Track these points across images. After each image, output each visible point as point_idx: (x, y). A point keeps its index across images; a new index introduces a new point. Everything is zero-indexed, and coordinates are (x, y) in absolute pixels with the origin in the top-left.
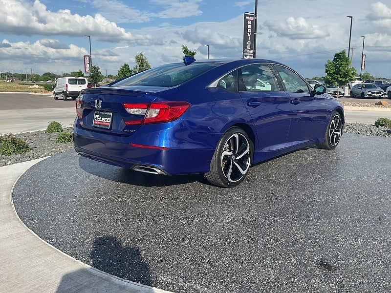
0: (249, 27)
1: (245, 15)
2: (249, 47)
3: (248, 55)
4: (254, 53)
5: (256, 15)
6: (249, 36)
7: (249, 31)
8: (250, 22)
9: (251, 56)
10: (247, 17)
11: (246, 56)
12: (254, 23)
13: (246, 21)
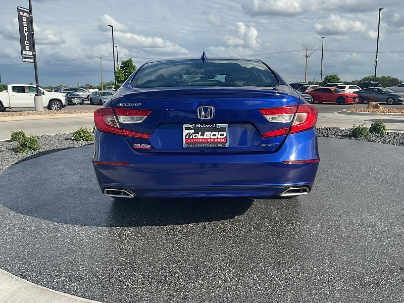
0: (25, 24)
1: (19, 10)
2: (27, 48)
3: (27, 58)
4: (34, 55)
5: (30, 11)
6: (26, 35)
7: (25, 29)
8: (25, 19)
9: (31, 58)
10: (20, 12)
11: (26, 58)
12: (30, 20)
13: (20, 18)
